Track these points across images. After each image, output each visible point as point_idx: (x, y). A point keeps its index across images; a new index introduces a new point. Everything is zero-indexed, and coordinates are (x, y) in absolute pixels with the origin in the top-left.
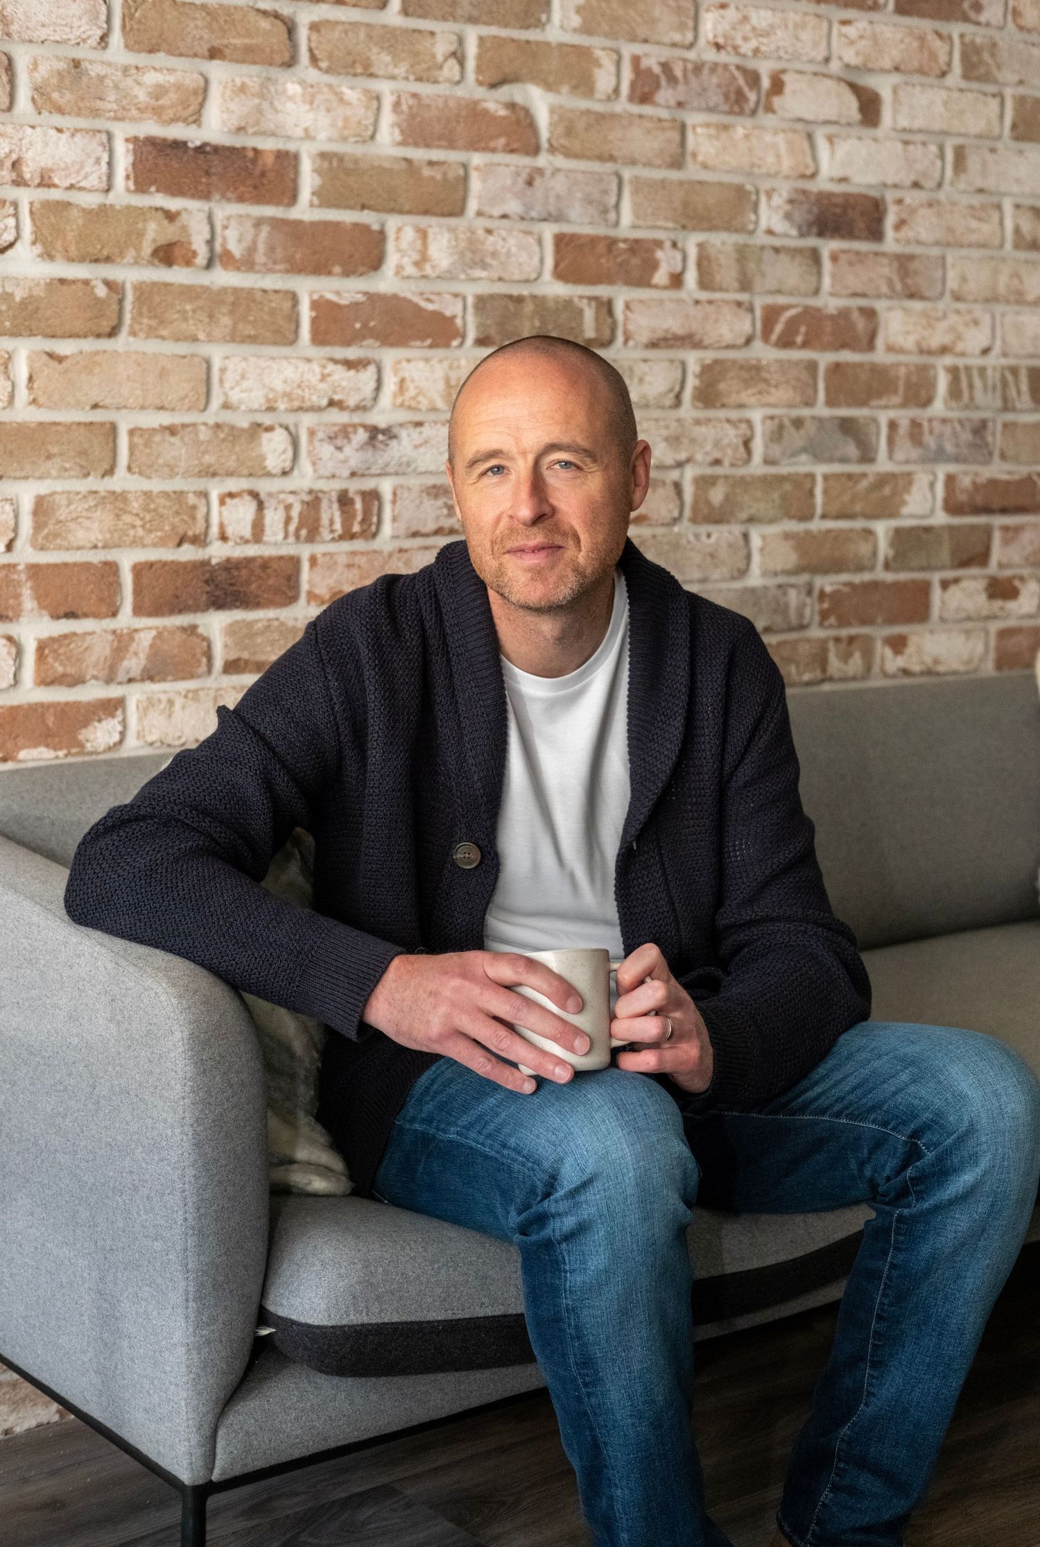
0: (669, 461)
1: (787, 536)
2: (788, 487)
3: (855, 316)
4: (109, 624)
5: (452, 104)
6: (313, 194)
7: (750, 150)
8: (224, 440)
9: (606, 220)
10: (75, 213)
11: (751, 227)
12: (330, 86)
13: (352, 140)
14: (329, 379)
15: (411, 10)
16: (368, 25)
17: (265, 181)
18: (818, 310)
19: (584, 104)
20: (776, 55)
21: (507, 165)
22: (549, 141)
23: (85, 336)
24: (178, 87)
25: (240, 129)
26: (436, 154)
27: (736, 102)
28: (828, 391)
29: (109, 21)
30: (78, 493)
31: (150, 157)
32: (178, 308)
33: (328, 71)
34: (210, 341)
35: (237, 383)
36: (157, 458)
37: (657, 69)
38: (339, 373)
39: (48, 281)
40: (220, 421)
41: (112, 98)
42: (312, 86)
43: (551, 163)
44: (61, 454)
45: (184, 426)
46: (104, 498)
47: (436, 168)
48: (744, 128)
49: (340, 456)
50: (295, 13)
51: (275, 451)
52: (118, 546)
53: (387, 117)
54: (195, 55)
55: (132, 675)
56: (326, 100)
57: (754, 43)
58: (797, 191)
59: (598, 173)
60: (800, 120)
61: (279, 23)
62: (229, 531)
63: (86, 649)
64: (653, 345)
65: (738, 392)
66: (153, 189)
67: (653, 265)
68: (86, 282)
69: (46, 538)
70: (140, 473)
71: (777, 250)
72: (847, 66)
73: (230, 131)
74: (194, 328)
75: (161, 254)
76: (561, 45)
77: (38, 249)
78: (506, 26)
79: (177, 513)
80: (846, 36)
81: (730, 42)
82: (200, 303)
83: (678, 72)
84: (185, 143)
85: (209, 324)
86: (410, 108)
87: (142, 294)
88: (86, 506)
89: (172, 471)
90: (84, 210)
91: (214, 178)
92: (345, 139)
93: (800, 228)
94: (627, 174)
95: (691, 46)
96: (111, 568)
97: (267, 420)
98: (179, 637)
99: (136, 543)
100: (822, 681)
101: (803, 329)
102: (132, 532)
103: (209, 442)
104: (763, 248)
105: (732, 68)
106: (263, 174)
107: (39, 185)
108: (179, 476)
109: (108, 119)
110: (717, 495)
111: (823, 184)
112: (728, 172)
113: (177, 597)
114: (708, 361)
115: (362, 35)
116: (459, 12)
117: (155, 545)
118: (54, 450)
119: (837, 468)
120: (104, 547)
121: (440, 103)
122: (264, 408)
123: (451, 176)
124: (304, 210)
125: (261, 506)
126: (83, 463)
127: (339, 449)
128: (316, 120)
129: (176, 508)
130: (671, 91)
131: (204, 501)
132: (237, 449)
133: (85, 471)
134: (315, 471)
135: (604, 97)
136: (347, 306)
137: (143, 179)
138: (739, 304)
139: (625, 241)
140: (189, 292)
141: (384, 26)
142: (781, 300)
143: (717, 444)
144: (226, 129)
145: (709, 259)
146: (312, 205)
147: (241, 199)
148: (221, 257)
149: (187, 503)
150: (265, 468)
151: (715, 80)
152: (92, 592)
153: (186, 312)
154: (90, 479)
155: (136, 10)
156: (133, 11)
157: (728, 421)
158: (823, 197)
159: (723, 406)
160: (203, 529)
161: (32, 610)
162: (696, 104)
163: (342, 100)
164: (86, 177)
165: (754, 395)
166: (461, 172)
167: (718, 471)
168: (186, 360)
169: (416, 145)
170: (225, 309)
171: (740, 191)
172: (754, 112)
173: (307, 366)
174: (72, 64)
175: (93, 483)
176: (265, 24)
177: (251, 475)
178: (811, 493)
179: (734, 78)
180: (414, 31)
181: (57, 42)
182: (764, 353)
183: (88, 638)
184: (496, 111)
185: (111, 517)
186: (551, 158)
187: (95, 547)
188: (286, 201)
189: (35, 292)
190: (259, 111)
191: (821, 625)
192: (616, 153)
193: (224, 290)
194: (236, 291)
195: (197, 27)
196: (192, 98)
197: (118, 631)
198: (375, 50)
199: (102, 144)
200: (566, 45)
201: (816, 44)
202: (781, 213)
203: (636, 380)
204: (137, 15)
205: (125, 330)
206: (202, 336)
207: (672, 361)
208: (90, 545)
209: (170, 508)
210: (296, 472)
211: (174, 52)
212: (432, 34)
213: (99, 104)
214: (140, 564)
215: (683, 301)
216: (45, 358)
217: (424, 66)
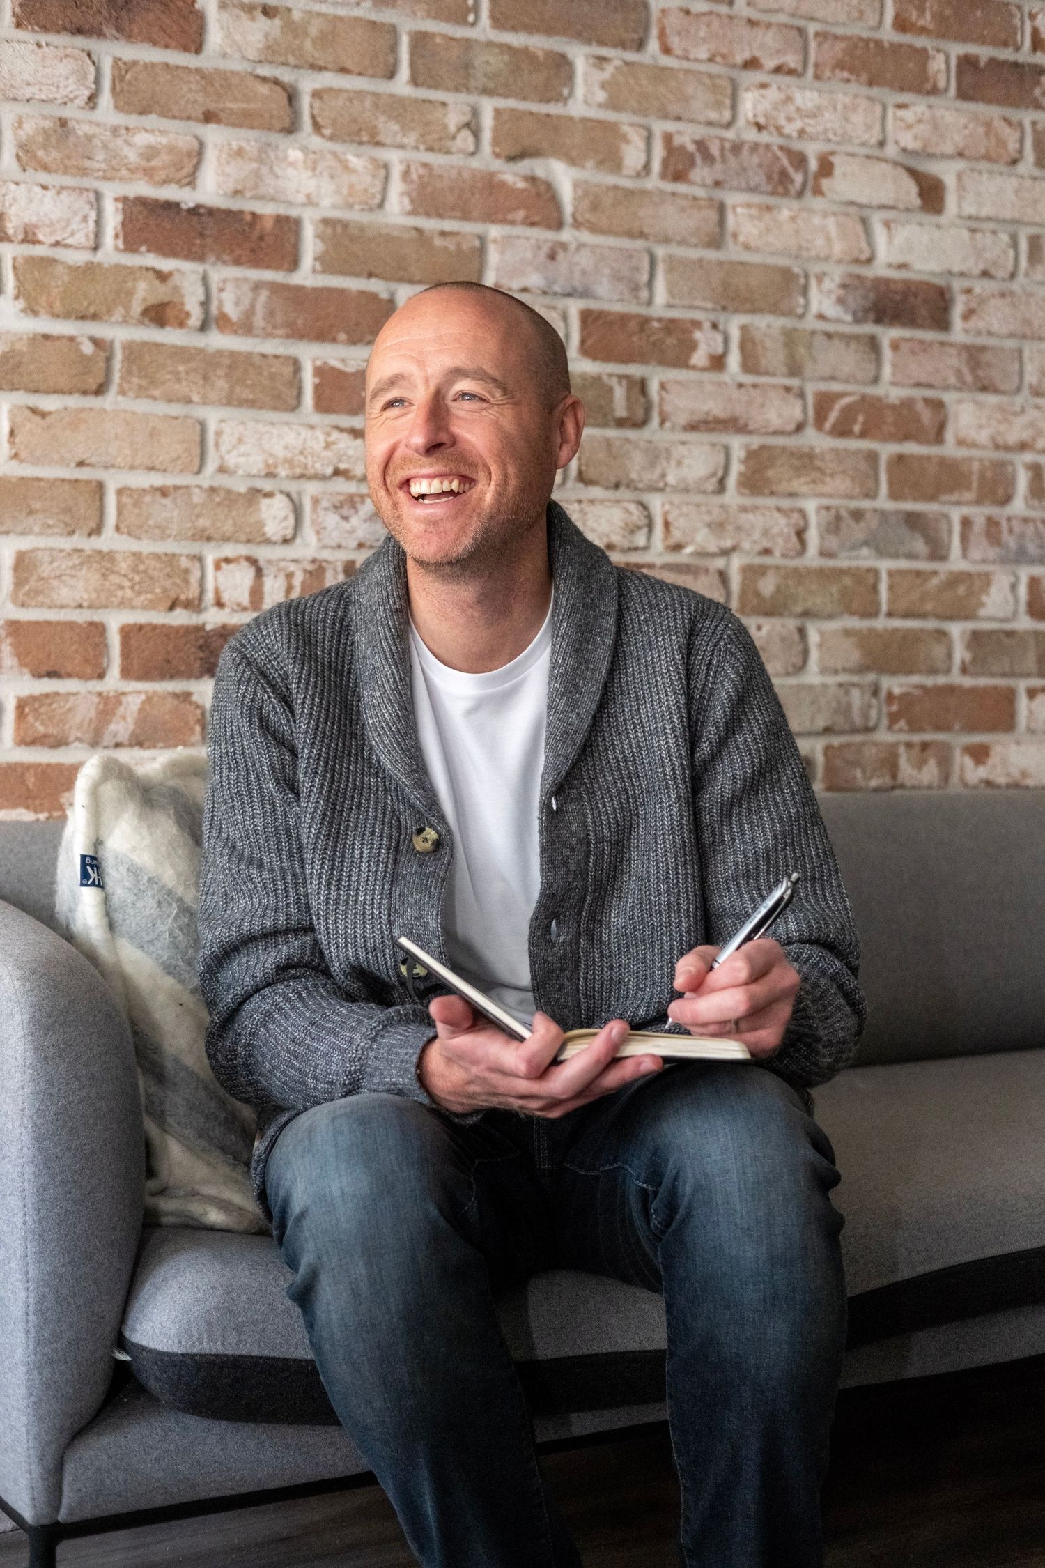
0: (713, 548)
1: (848, 633)
2: (847, 581)
3: (920, 406)
4: (95, 686)
5: (466, 175)
6: (316, 259)
7: (797, 232)
8: (219, 504)
9: (637, 298)
10: (60, 269)
11: (800, 311)
12: (334, 154)
13: (357, 207)
14: (334, 447)
15: (420, 80)
16: (375, 95)
17: (263, 245)
18: (879, 399)
19: (611, 180)
20: (823, 137)
21: (527, 238)
22: (573, 216)
23: (71, 393)
24: (171, 149)
25: (236, 193)
26: (449, 225)
27: (780, 183)
28: (891, 483)
29: (97, 81)
30: (62, 551)
31: (141, 217)
32: (171, 368)
33: (331, 138)
34: (204, 404)
35: (234, 447)
36: (148, 518)
37: (691, 147)
38: (345, 442)
39: (31, 336)
40: (216, 485)
41: (100, 156)
42: (314, 153)
43: (576, 239)
44: (44, 511)
45: (176, 488)
46: (89, 556)
47: (448, 238)
48: (790, 210)
49: (347, 526)
50: (296, 81)
51: (275, 518)
52: (106, 607)
53: (396, 187)
54: (189, 118)
55: (119, 739)
56: (330, 167)
57: (799, 124)
58: (850, 275)
59: (627, 250)
60: (852, 203)
61: (278, 89)
62: (225, 597)
63: (70, 710)
64: (692, 427)
65: (789, 480)
66: (143, 248)
67: (692, 346)
68: (71, 339)
69: (27, 594)
70: (129, 534)
71: (829, 336)
72: (904, 150)
73: (225, 194)
74: (186, 390)
75: (153, 314)
76: (585, 120)
77: (21, 304)
78: (524, 99)
79: (169, 576)
80: (901, 120)
81: (772, 122)
82: (193, 365)
83: (715, 150)
84: (177, 205)
85: (204, 386)
86: (420, 177)
87: (131, 353)
88: (70, 564)
89: (163, 533)
90: (70, 267)
91: (209, 241)
92: (350, 207)
93: (854, 313)
94: (661, 252)
95: (729, 125)
96: (98, 629)
97: (267, 485)
98: (171, 703)
99: (123, 604)
100: (893, 788)
101: (861, 418)
102: (120, 593)
103: (203, 505)
104: (813, 333)
105: (775, 148)
106: (261, 238)
107: (23, 241)
108: (170, 540)
109: (97, 178)
110: (767, 586)
111: (879, 271)
112: (773, 254)
113: (168, 661)
114: (755, 447)
115: (368, 103)
116: (473, 83)
117: (145, 608)
118: (37, 505)
119: (904, 564)
120: (90, 607)
121: (454, 173)
122: (263, 473)
123: (465, 247)
124: (307, 275)
125: (259, 573)
126: (68, 520)
127: (346, 518)
128: (318, 187)
129: (168, 570)
130: (706, 170)
131: (197, 565)
132: (234, 513)
133: (70, 529)
134: (319, 540)
135: (633, 173)
136: (354, 374)
137: (132, 238)
138: (788, 389)
139: (660, 320)
140: (181, 354)
141: (392, 96)
142: (835, 387)
143: (766, 533)
144: (221, 192)
145: (753, 341)
146: (314, 271)
147: (237, 262)
148: (217, 321)
149: (179, 566)
150: (264, 534)
151: (755, 160)
152: (76, 651)
153: (179, 373)
154: (76, 537)
155: (127, 72)
156: (123, 72)
157: (778, 509)
158: (881, 285)
159: (772, 493)
160: (197, 594)
161: (12, 667)
162: (735, 183)
163: (346, 167)
164: (72, 234)
165: (807, 483)
166: (477, 243)
167: (768, 560)
168: (179, 421)
169: (428, 214)
170: (220, 372)
171: (787, 274)
172: (800, 194)
173: (310, 433)
174: (58, 123)
175: (78, 541)
176: (263, 89)
177: (249, 541)
178: (875, 588)
179: (778, 158)
180: (424, 101)
181: (43, 101)
182: (817, 440)
183: (72, 698)
184: (515, 183)
185: (98, 576)
186: (576, 233)
187: (80, 606)
188: (286, 265)
189: (18, 346)
190: (258, 175)
191: (890, 728)
192: (646, 230)
193: (220, 353)
194: (233, 354)
195: (190, 90)
196: (186, 160)
197: (105, 694)
198: (382, 119)
199: (90, 203)
200: (591, 120)
201: (868, 127)
202: (833, 297)
203: (673, 463)
204: (128, 77)
205: (114, 389)
206: (196, 398)
207: (713, 445)
208: (73, 604)
209: (161, 570)
210: (298, 541)
211: (165, 113)
212: (444, 104)
213: (87, 163)
214: (129, 625)
215: (726, 384)
216: (28, 413)
217: (435, 136)
